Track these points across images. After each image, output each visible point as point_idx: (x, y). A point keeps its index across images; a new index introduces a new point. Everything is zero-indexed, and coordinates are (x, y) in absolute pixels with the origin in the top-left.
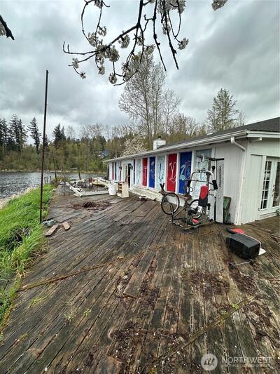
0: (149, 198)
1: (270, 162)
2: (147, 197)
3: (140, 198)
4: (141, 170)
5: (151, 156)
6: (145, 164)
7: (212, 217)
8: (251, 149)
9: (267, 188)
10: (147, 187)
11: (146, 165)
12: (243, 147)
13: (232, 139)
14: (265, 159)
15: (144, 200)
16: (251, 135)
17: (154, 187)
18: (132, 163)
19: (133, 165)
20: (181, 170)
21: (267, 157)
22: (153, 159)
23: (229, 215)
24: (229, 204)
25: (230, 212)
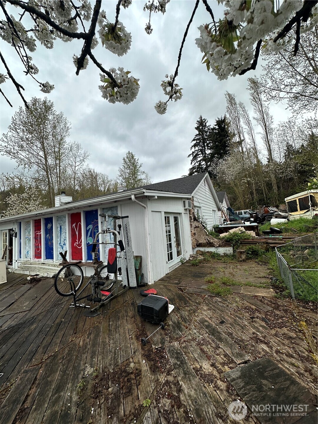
0: (45, 275)
1: (168, 217)
2: (41, 274)
3: (29, 278)
4: (32, 236)
5: (46, 217)
6: (37, 228)
7: (125, 283)
8: (151, 206)
9: (170, 240)
10: (43, 259)
11: (40, 229)
12: (143, 205)
13: (133, 197)
14: (163, 215)
15: (36, 280)
16: (147, 193)
17: (52, 258)
18: (15, 228)
19: (17, 230)
20: (87, 232)
21: (165, 213)
22: (49, 221)
23: (142, 275)
24: (141, 263)
25: (143, 272)
